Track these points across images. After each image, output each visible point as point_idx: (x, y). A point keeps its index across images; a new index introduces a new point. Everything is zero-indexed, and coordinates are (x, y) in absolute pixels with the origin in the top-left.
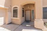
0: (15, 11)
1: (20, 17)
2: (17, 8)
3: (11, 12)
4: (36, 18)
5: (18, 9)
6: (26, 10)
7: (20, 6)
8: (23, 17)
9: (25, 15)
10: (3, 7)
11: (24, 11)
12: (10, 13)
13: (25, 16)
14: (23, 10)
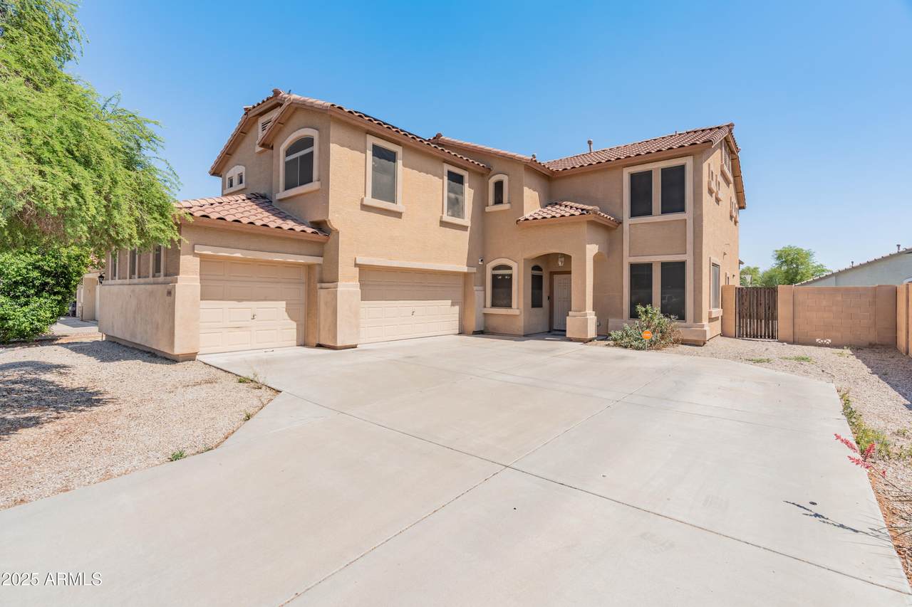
0: (501, 286)
1: (522, 307)
2: (510, 268)
3: (483, 284)
4: (573, 308)
5: (515, 272)
6: (552, 274)
7: (522, 265)
8: (533, 306)
9: (550, 298)
10: (465, 269)
11: (540, 277)
12: (481, 288)
13: (545, 302)
14: (533, 277)
